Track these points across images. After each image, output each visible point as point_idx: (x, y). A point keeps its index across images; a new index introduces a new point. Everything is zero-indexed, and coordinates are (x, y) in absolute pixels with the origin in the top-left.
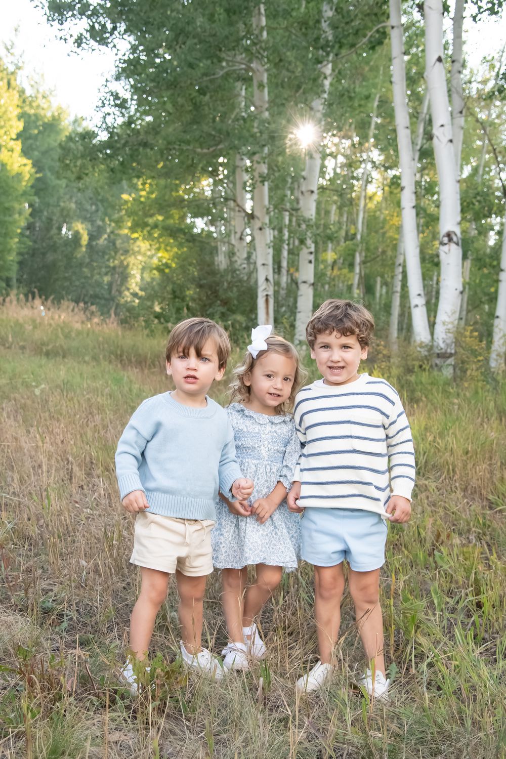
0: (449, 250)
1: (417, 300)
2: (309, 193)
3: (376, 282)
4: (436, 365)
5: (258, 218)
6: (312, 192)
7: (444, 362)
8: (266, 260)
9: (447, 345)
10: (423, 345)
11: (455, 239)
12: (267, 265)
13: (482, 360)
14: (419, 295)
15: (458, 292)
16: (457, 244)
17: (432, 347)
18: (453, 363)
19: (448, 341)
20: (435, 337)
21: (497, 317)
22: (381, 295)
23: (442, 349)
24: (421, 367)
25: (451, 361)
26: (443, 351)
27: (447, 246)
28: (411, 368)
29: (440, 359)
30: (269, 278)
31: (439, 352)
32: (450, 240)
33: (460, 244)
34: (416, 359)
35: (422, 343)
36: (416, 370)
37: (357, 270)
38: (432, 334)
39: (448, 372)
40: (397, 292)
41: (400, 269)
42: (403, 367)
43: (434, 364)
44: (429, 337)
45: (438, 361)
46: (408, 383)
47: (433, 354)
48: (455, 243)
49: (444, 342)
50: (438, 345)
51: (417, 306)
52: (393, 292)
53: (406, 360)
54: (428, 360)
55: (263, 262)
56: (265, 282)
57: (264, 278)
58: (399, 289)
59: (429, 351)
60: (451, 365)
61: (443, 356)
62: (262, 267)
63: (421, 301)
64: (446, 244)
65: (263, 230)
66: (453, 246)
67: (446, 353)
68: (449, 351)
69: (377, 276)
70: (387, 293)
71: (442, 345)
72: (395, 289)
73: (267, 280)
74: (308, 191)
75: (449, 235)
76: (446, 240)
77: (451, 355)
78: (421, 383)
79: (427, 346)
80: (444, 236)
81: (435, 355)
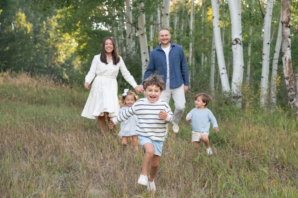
0: (237, 47)
1: (223, 71)
2: (166, 15)
3: (201, 55)
4: (233, 102)
5: (141, 29)
6: (167, 14)
7: (237, 100)
8: (145, 50)
9: (238, 92)
10: (227, 92)
11: (239, 42)
12: (146, 53)
13: (253, 99)
14: (224, 68)
15: (242, 67)
16: (240, 44)
17: (231, 93)
18: (241, 101)
19: (238, 90)
20: (232, 88)
21: (262, 77)
22: (204, 61)
23: (235, 94)
24: (226, 103)
25: (240, 100)
26: (236, 95)
27: (236, 45)
28: (221, 103)
29: (235, 99)
30: (147, 59)
31: (234, 95)
32: (237, 42)
33: (242, 44)
34: (224, 99)
35: (226, 91)
36: (224, 104)
37: (191, 50)
38: (231, 87)
39: (239, 105)
40: (213, 64)
41: (214, 52)
42: (218, 103)
43: (232, 102)
44: (229, 88)
45: (234, 100)
46: (220, 111)
47: (231, 97)
48: (239, 44)
49: (236, 91)
50: (234, 92)
51: (223, 74)
52: (211, 64)
53: (219, 100)
54: (229, 100)
55: (144, 52)
56: (146, 62)
57: (145, 60)
58: (214, 62)
59: (229, 95)
60: (240, 101)
61: (237, 97)
62: (144, 54)
63: (224, 71)
64: (235, 44)
65: (144, 35)
66: (238, 45)
67: (237, 96)
68: (239, 95)
69: (202, 53)
70: (208, 61)
71: (236, 92)
72: (212, 62)
73: (146, 61)
74: (165, 14)
75: (236, 40)
76: (235, 42)
77: (240, 97)
78: (226, 111)
79: (228, 93)
80: (234, 41)
81: (233, 97)
